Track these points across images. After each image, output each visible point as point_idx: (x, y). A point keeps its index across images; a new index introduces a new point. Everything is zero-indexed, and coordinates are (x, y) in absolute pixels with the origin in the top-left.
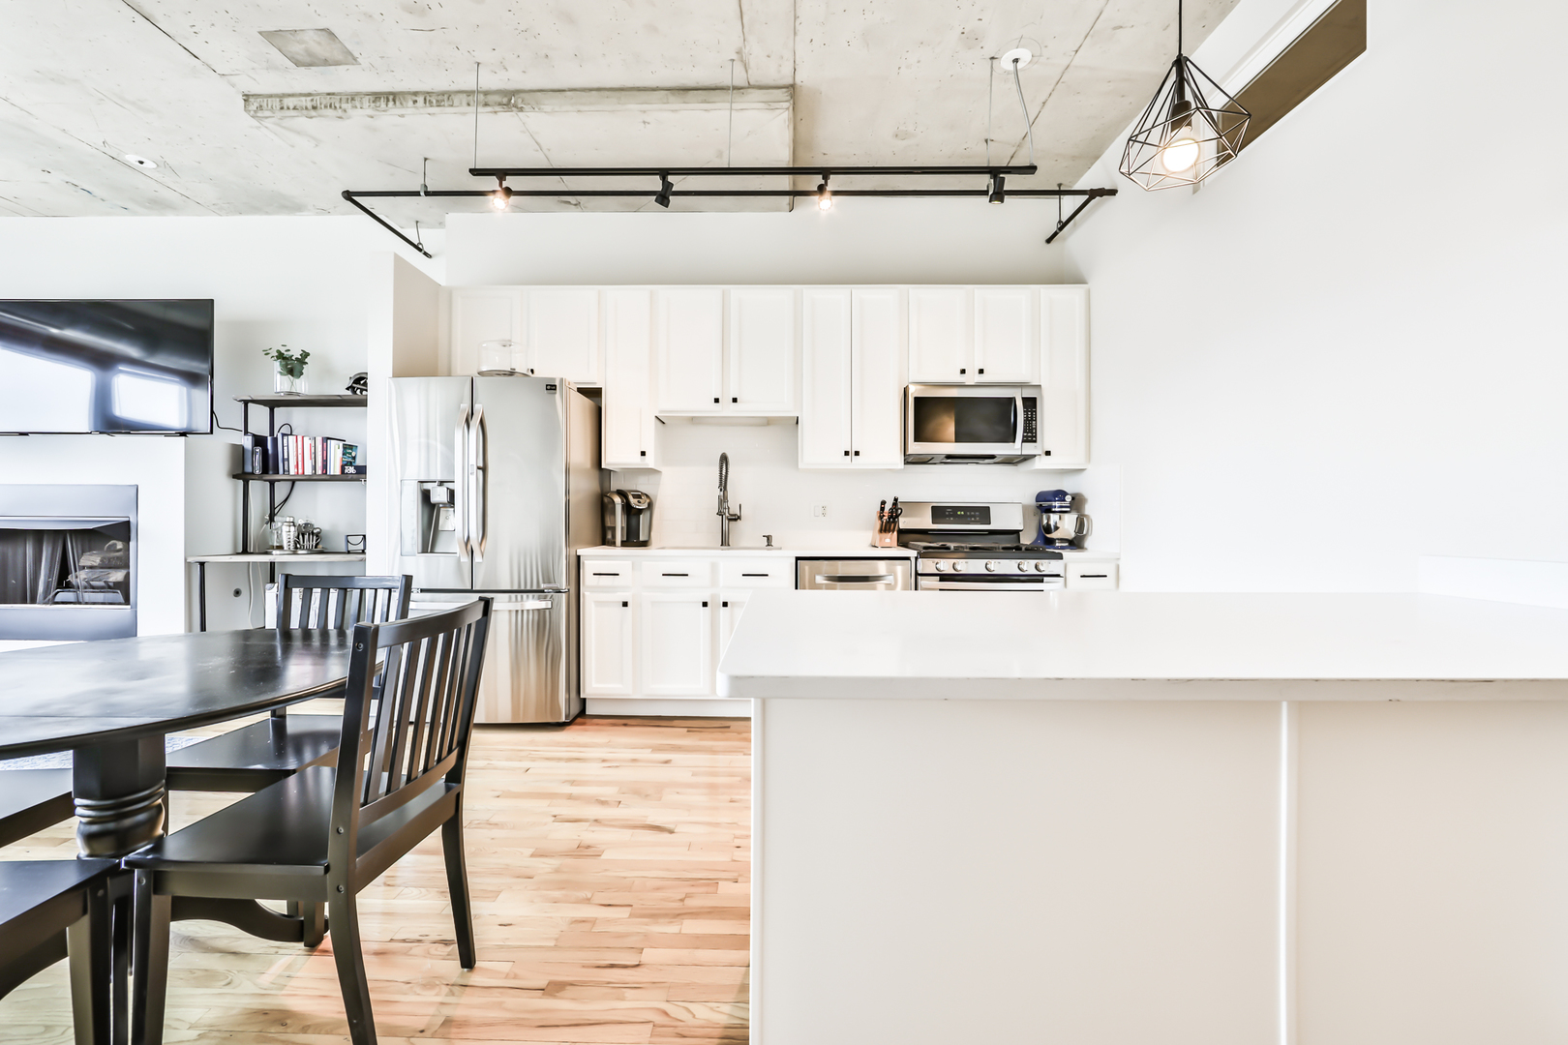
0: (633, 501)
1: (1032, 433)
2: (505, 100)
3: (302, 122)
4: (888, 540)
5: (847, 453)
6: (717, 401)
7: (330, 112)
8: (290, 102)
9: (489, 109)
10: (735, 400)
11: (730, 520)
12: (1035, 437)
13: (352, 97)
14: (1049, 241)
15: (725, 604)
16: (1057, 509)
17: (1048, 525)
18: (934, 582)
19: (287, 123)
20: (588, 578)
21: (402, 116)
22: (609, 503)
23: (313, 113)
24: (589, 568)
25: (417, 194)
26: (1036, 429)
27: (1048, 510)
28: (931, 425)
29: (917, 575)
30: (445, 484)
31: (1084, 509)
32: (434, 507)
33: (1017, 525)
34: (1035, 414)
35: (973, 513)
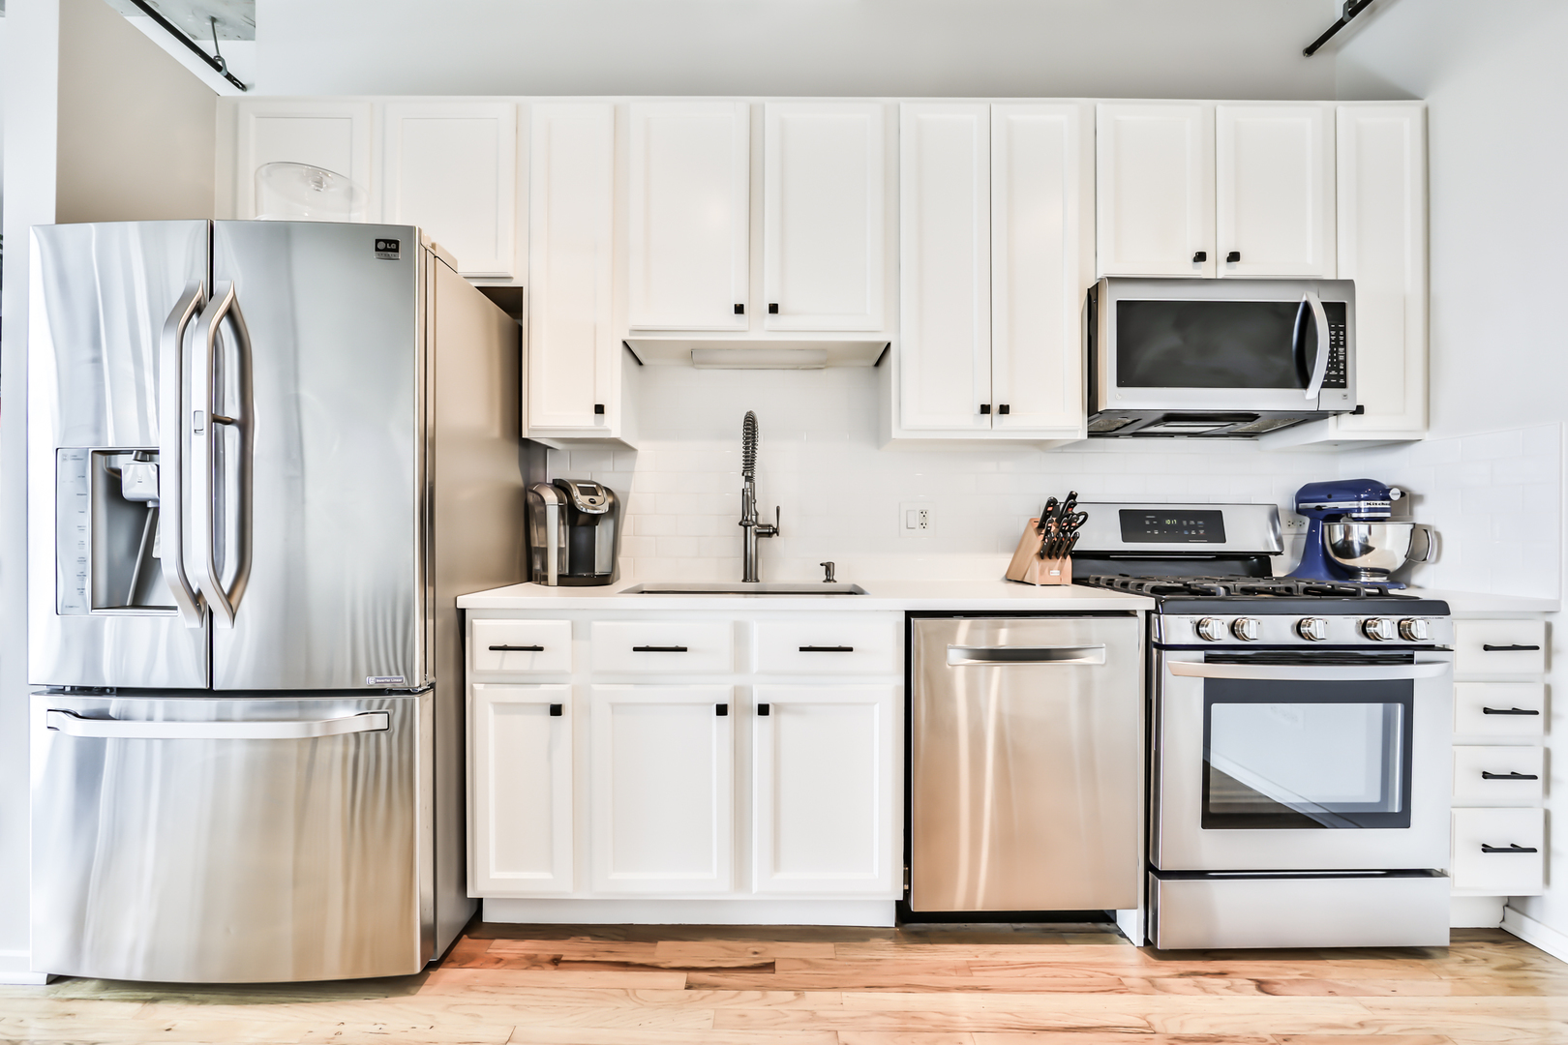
0: (582, 501)
1: (1340, 370)
4: (1055, 572)
5: (985, 409)
6: (739, 309)
10: (774, 309)
11: (759, 535)
12: (1344, 377)
14: (1310, 51)
15: (763, 710)
16: (1362, 515)
17: (1349, 543)
20: (480, 660)
22: (537, 503)
24: (482, 634)
26: (1345, 362)
27: (1335, 516)
28: (1149, 354)
29: (1154, 647)
30: (148, 455)
31: (1422, 515)
32: (143, 512)
33: (1267, 544)
34: (1345, 335)
35: (1192, 522)
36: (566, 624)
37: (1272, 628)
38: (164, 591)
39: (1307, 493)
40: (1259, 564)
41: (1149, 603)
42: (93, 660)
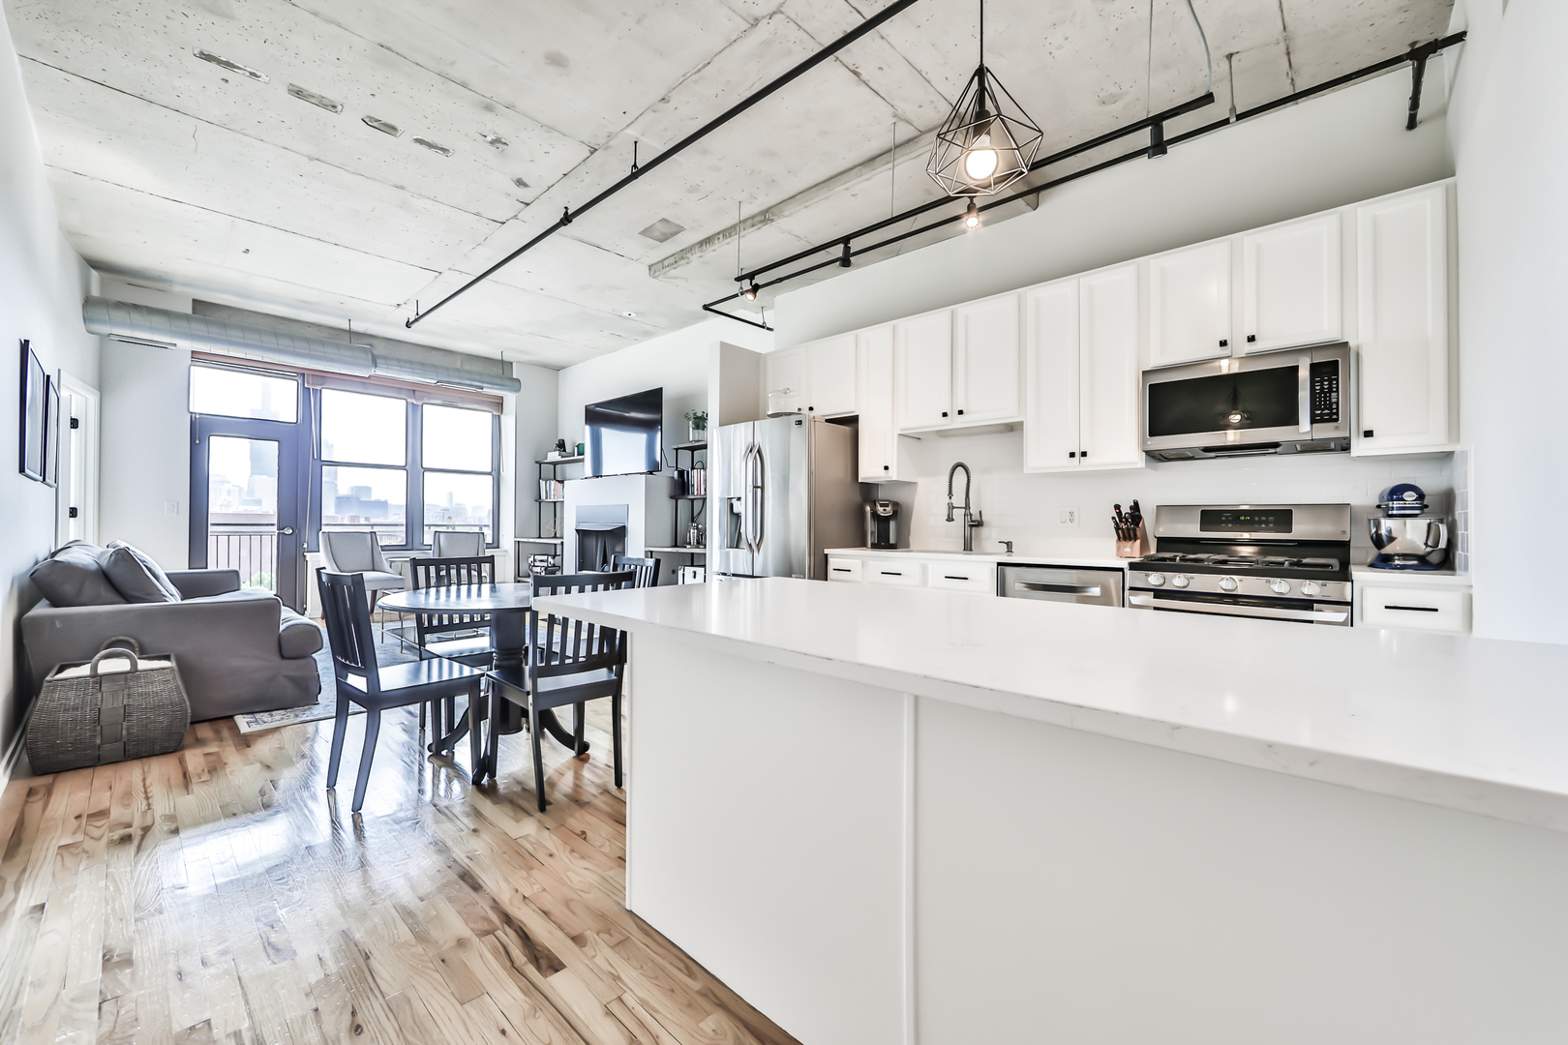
0: (879, 509)
1: (1331, 409)
2: (763, 218)
3: (673, 272)
4: (1128, 550)
5: (1072, 455)
6: (945, 415)
7: (682, 262)
8: (666, 263)
9: (755, 228)
10: (961, 412)
11: (971, 526)
12: (1337, 414)
13: (690, 249)
14: (1411, 126)
16: (1395, 512)
18: (1147, 598)
19: (668, 274)
20: (830, 573)
21: (714, 250)
23: (676, 265)
24: (833, 563)
25: (736, 296)
26: (1337, 403)
28: (1172, 414)
30: (739, 499)
32: (738, 516)
34: (1337, 384)
35: (1264, 518)
36: (859, 562)
38: (743, 544)
42: (728, 566)
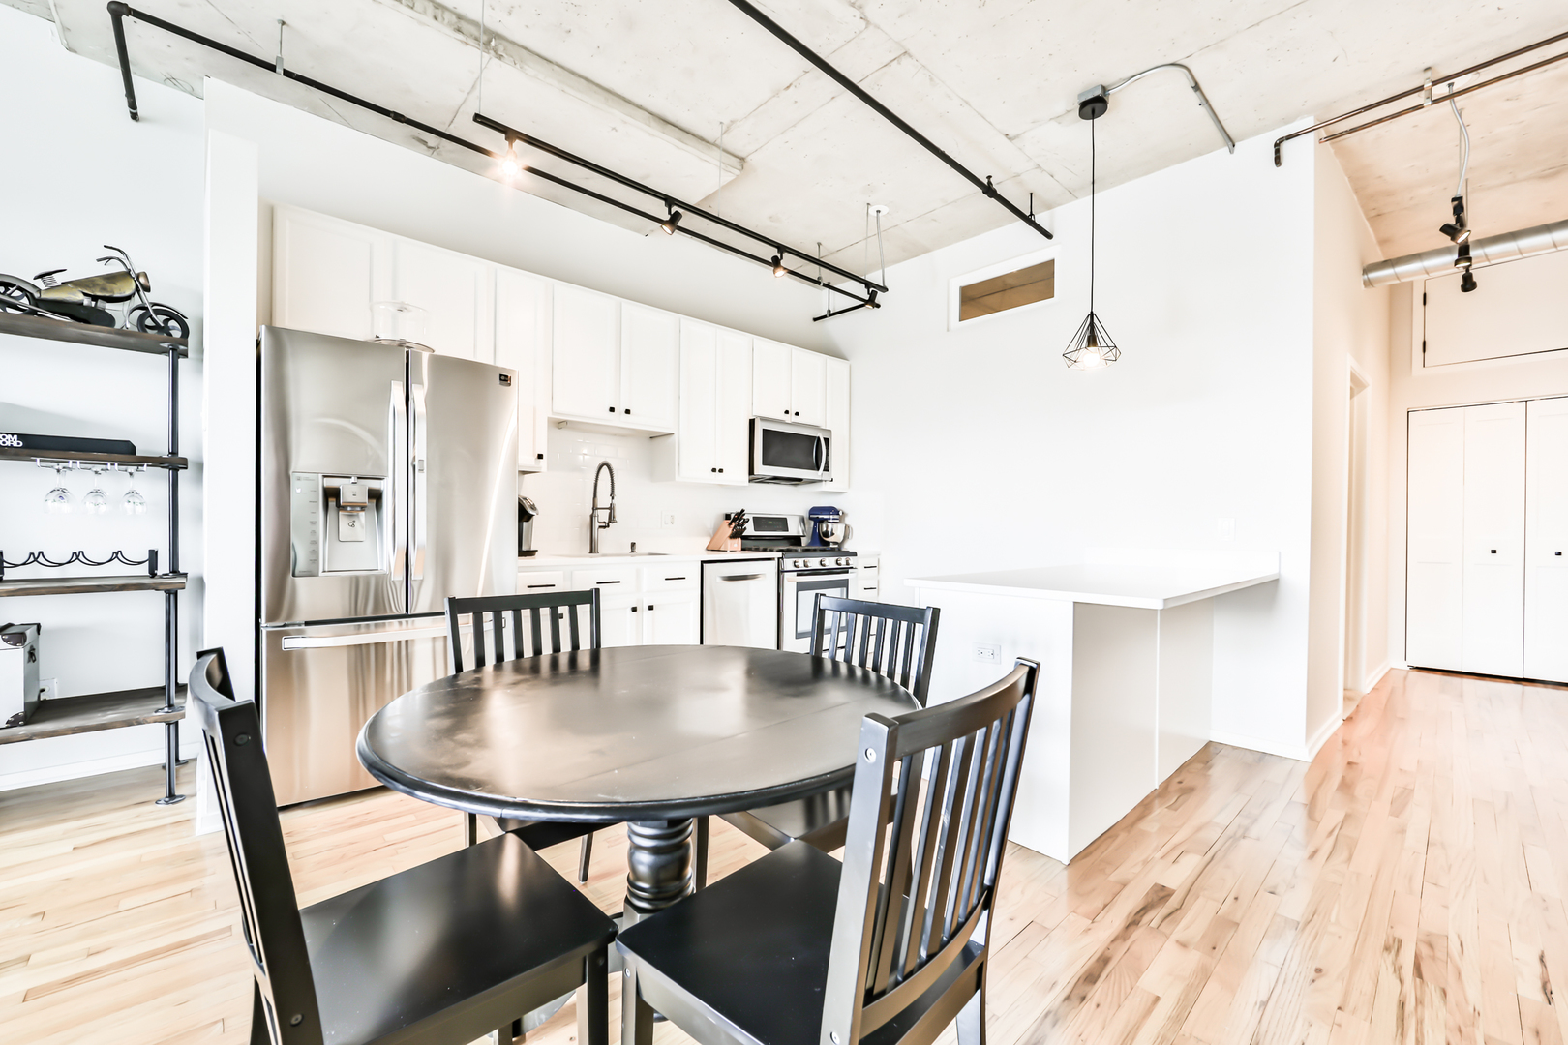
2: (483, 38)
4: (739, 545)
5: (714, 470)
6: (612, 410)
10: (628, 412)
12: (829, 467)
14: (815, 320)
15: (651, 608)
16: (828, 521)
17: (827, 532)
18: (794, 576)
26: (831, 462)
27: (822, 521)
28: (773, 452)
29: (780, 572)
31: (848, 521)
33: (798, 532)
34: (829, 451)
35: (779, 524)
37: (814, 563)
39: (814, 510)
40: (796, 540)
41: (780, 555)
